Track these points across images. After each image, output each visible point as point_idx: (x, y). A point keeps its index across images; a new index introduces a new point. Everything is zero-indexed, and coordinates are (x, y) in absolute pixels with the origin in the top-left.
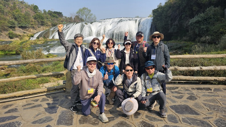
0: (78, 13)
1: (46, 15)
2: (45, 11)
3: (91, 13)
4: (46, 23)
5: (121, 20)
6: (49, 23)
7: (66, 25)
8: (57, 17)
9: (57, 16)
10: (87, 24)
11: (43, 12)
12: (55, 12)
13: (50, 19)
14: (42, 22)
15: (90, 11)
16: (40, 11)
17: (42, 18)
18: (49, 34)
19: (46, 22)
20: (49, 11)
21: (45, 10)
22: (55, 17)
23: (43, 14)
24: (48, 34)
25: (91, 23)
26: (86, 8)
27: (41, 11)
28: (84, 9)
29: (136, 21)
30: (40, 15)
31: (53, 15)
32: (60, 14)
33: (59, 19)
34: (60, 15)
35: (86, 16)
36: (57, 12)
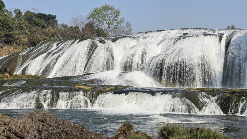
0: (90, 17)
1: (20, 21)
2: (18, 13)
3: (120, 17)
4: (17, 39)
5: (185, 34)
6: (23, 39)
7: (57, 45)
8: (43, 26)
9: (44, 23)
10: (104, 43)
11: (14, 15)
12: (40, 16)
13: (27, 31)
14: (7, 36)
15: (118, 13)
16: (7, 11)
17: (10, 28)
18: (16, 64)
19: (17, 36)
20: (28, 12)
21: (19, 10)
22: (38, 25)
23: (13, 19)
24: (14, 64)
25: (114, 41)
26: (110, 6)
27: (11, 12)
28: (105, 8)
29: (221, 37)
30: (6, 20)
31: (34, 22)
32: (50, 19)
33: (47, 30)
34: (51, 21)
35: (109, 24)
36: (45, 15)
